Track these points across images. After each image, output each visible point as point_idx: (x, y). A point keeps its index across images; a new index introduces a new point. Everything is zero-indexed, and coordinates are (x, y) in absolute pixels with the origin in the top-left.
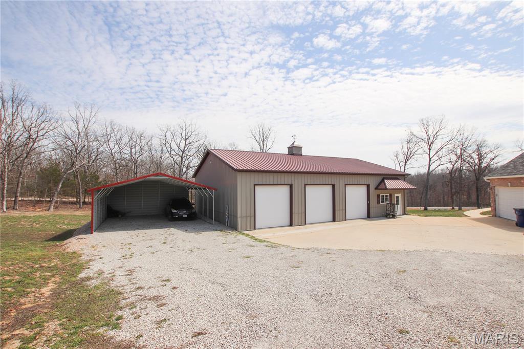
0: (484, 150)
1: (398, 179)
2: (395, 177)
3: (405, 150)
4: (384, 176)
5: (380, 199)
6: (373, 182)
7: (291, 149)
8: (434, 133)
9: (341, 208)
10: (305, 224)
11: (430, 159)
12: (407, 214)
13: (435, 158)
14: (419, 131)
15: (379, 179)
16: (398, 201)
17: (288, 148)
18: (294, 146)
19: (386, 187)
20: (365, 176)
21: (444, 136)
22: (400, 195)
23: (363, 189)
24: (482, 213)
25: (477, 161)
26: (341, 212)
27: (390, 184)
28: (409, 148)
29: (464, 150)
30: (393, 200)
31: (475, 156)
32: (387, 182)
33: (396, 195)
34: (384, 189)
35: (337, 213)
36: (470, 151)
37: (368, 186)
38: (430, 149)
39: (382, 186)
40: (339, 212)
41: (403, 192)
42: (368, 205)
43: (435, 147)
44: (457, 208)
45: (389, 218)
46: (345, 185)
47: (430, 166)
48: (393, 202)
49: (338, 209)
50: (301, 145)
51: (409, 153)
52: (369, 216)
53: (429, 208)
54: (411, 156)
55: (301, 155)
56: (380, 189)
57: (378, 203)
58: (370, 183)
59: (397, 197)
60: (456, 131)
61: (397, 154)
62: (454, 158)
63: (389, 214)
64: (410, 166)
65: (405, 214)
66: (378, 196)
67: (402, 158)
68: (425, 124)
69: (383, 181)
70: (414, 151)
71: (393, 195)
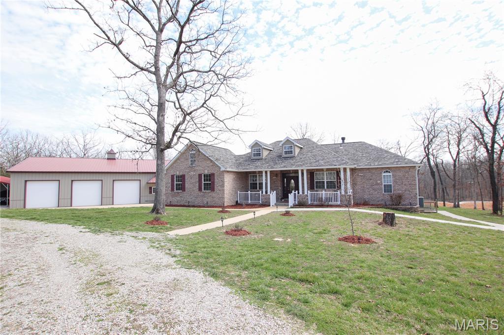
5: (152, 190)
6: (145, 178)
9: (108, 196)
10: (71, 206)
15: (152, 176)
20: (137, 174)
23: (136, 183)
26: (108, 198)
35: (104, 200)
37: (140, 181)
42: (140, 195)
46: (114, 180)
49: (105, 196)
52: (140, 203)
57: (151, 193)
58: (141, 179)
66: (150, 188)
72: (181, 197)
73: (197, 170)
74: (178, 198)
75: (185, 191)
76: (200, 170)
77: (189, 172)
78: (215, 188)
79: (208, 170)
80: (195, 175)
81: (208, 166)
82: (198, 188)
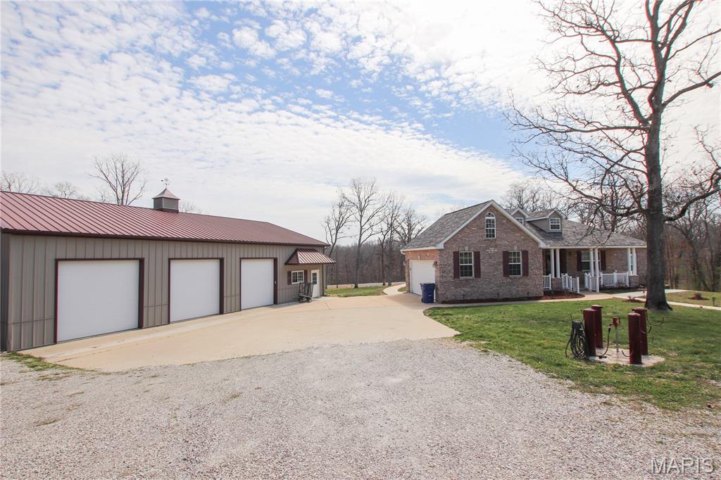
0: (414, 220)
1: (315, 251)
2: (311, 248)
3: (337, 215)
4: (299, 247)
5: (290, 278)
6: (282, 255)
7: (158, 201)
8: (366, 197)
9: (233, 293)
10: (169, 322)
11: (361, 227)
12: (326, 296)
13: (367, 226)
14: (351, 194)
15: (291, 250)
16: (315, 279)
17: (154, 199)
18: (164, 196)
19: (298, 262)
20: (271, 247)
21: (375, 202)
22: (317, 271)
23: (269, 265)
24: (400, 290)
25: (407, 232)
26: (233, 298)
27: (304, 258)
28: (341, 214)
29: (394, 217)
30: (309, 279)
31: (405, 226)
32: (300, 255)
33: (313, 272)
34: (295, 264)
35: (227, 301)
36: (400, 219)
37: (275, 260)
38: (361, 216)
39: (293, 261)
40: (229, 299)
41: (321, 268)
42: (275, 286)
43: (367, 213)
44: (387, 284)
45: (303, 302)
46: (241, 259)
47: (361, 235)
48: (309, 282)
49: (229, 294)
50: (178, 197)
51: (341, 219)
52: (275, 302)
53: (359, 285)
54: (343, 222)
55: (177, 212)
56: (291, 264)
57: (289, 282)
58: (278, 257)
59: (315, 274)
60: (387, 197)
61: (329, 220)
62: (385, 227)
63: (303, 297)
64: (342, 235)
65: (323, 295)
66: (289, 273)
67: (333, 225)
68: (356, 186)
69: (295, 253)
70: (346, 217)
71: (308, 272)
72: (473, 286)
73: (500, 245)
74: (467, 290)
75: (480, 277)
76: (505, 246)
77: (487, 248)
78: (530, 271)
79: (518, 247)
80: (497, 253)
81: (518, 239)
82: (502, 271)
